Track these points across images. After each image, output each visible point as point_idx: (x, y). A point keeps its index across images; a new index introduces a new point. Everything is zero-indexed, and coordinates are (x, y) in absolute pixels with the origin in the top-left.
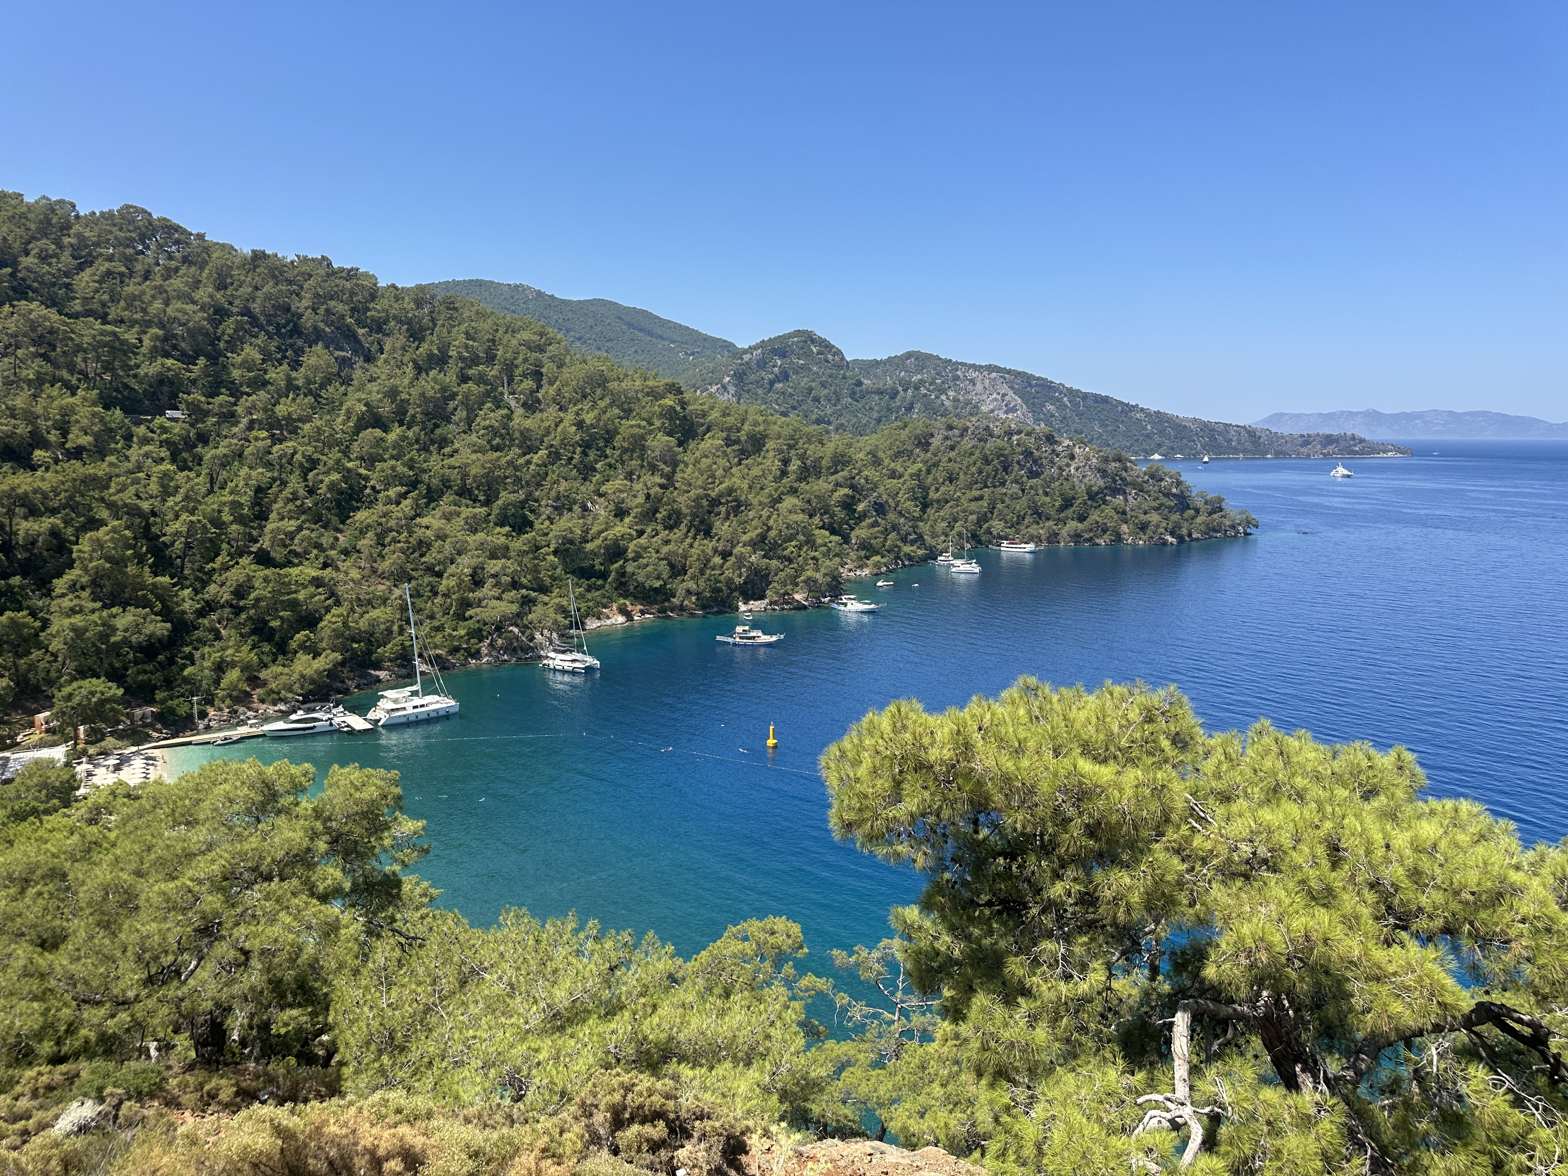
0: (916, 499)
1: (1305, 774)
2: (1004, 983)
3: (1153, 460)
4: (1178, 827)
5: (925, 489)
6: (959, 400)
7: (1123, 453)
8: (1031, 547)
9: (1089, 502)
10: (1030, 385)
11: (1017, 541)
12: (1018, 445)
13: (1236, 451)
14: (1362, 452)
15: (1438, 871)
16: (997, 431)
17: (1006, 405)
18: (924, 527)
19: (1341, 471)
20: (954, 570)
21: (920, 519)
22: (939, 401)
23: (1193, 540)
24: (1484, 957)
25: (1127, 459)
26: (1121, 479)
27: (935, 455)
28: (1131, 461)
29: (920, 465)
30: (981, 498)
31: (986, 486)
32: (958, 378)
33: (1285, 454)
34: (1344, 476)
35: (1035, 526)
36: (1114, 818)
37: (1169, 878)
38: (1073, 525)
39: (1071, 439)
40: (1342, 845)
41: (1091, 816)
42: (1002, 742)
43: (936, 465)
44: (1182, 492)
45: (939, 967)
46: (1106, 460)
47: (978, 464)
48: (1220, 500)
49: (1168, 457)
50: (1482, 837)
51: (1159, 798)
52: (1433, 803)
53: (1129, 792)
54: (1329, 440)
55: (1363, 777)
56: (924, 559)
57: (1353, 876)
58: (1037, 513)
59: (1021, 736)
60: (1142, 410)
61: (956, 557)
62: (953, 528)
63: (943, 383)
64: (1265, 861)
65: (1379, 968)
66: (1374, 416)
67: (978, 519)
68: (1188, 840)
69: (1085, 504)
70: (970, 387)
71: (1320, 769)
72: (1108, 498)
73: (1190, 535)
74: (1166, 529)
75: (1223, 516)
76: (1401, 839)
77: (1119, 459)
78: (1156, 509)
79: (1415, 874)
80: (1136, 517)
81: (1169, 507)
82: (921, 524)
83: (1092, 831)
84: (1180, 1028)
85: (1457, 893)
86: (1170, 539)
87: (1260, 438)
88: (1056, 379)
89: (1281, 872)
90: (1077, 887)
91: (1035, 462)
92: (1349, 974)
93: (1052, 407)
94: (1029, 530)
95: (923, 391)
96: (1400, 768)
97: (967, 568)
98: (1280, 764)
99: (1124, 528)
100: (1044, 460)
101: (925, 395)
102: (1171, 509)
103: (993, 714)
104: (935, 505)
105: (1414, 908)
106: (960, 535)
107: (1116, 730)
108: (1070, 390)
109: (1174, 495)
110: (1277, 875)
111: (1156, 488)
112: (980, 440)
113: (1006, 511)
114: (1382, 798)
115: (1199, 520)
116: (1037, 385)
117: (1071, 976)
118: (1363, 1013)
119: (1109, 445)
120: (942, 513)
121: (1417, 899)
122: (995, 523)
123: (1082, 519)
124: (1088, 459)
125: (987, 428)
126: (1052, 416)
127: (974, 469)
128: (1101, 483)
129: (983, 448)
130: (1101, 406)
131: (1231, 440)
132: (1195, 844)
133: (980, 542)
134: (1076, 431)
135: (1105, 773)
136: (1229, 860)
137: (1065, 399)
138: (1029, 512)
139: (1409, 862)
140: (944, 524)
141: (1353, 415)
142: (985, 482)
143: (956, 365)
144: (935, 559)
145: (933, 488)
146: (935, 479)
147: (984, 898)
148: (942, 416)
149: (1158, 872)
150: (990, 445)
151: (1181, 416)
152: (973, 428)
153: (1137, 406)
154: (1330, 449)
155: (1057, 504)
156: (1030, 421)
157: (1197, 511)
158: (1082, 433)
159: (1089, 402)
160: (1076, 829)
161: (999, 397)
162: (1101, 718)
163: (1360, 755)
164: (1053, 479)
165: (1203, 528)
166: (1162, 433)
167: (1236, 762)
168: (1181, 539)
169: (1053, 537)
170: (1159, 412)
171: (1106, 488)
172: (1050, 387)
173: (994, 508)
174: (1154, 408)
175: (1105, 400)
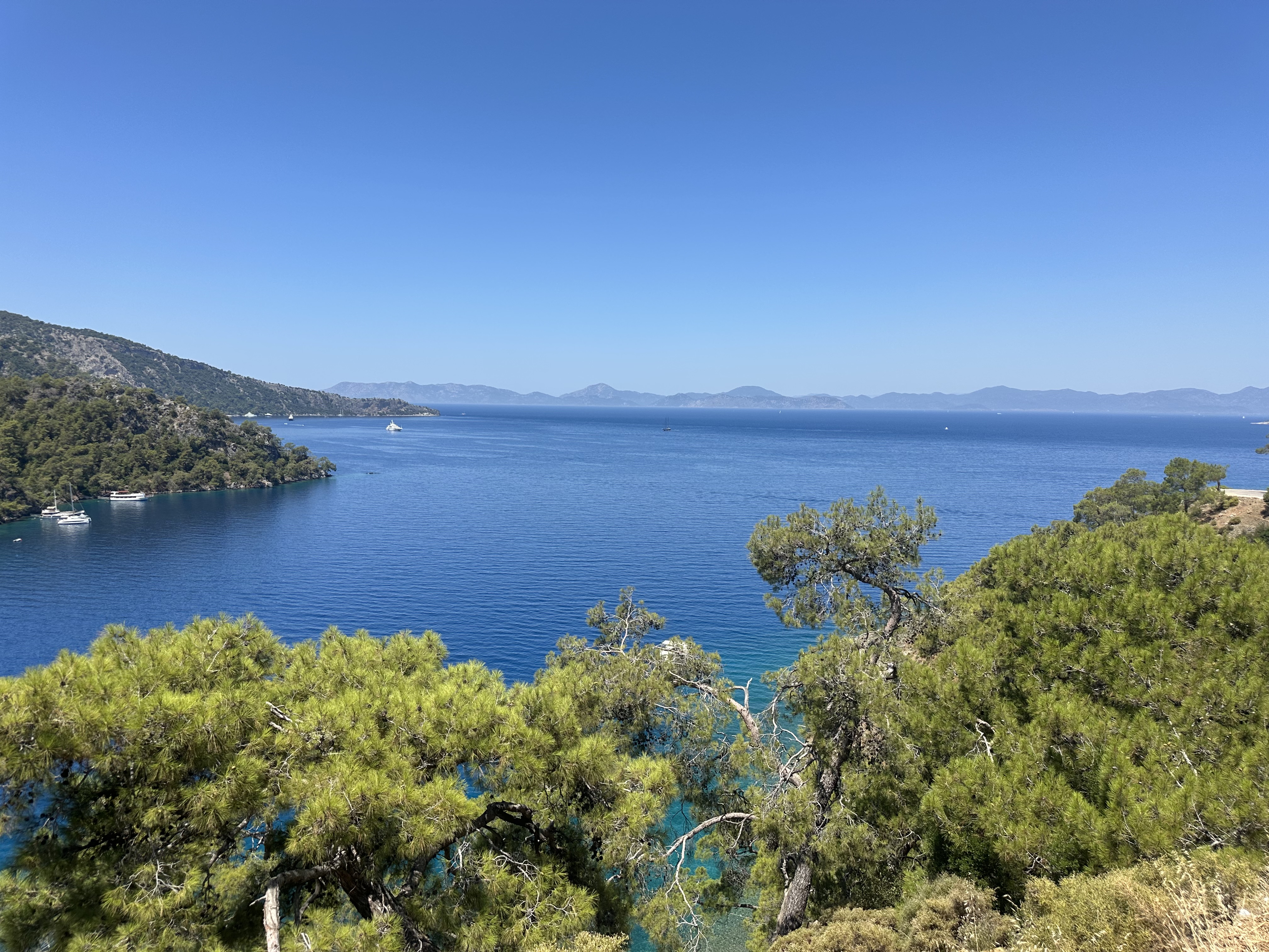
0: (13, 454)
1: (363, 666)
2: (104, 918)
3: (247, 418)
4: (261, 732)
5: (23, 446)
6: (55, 360)
7: (221, 412)
8: (140, 495)
9: (194, 454)
10: (128, 350)
11: (127, 490)
12: (120, 403)
13: (314, 412)
14: (406, 413)
15: (453, 719)
16: (97, 390)
17: (106, 367)
18: (23, 483)
19: (393, 426)
20: (61, 522)
21: (19, 474)
22: (32, 361)
23: (285, 482)
24: (485, 774)
25: (224, 417)
26: (221, 433)
27: (32, 412)
28: (228, 419)
29: (15, 422)
30: (86, 452)
31: (90, 441)
32: (52, 339)
33: (351, 413)
34: (396, 430)
35: (143, 477)
36: (200, 738)
37: (251, 778)
38: (180, 474)
39: (172, 399)
40: (388, 716)
41: (178, 742)
42: (86, 692)
43: (33, 421)
44: (273, 444)
45: (37, 922)
46: (205, 417)
47: (81, 420)
48: (305, 450)
49: (259, 415)
50: (481, 686)
51: (238, 714)
52: (452, 668)
53: (211, 714)
54: (383, 403)
55: (405, 659)
56: (27, 514)
57: (397, 738)
58: (144, 464)
59: (108, 683)
60: (234, 376)
61: (62, 509)
62: (57, 482)
63: (35, 343)
64: (332, 743)
65: (417, 804)
66: (412, 387)
67: (84, 473)
68: (270, 741)
69: (190, 455)
70: (66, 349)
71: (374, 659)
72: (210, 450)
73: (283, 478)
74: (262, 475)
75: (308, 463)
76: (429, 702)
77: (217, 417)
78: (253, 458)
79: (439, 726)
80: (236, 465)
81: (263, 456)
82: (20, 479)
83: (179, 755)
84: (270, 903)
85: (465, 733)
86: (267, 483)
87: (332, 401)
88: (155, 346)
89: (343, 749)
90: (169, 809)
91: (139, 419)
92: (397, 815)
93: (152, 371)
94: (138, 480)
95: (13, 350)
96: (430, 646)
97: (76, 519)
98: (344, 661)
99: (227, 475)
100: (147, 417)
101: (16, 354)
102: (265, 458)
103: (77, 667)
104: (35, 460)
105: (439, 751)
106: (65, 488)
107: (202, 658)
108: (168, 356)
109: (267, 446)
110: (341, 753)
111: (252, 441)
112: (80, 398)
113: (113, 464)
114: (418, 672)
115: (289, 466)
116: (135, 350)
117: (169, 890)
118: (408, 842)
119: (207, 405)
120: (43, 468)
121: (440, 743)
122: (102, 475)
123: (188, 468)
124: (190, 417)
125: (87, 388)
126: (153, 378)
127: (76, 426)
128: (203, 437)
129: (84, 406)
130: (198, 371)
131: (310, 402)
132: (276, 742)
133: (87, 493)
134: (176, 392)
135: (190, 700)
136: (304, 749)
137: (164, 364)
138: (137, 464)
139: (434, 718)
140: (47, 479)
141: (398, 385)
142: (89, 437)
143: (49, 328)
144: (40, 513)
145: (31, 443)
146: (33, 435)
147: (88, 839)
148: (37, 374)
149: (240, 776)
150: (91, 403)
151: (267, 382)
152: (71, 387)
153: (229, 372)
154: (384, 410)
155: (163, 456)
156: (132, 382)
157: (287, 459)
158: (181, 393)
159: (187, 367)
160: (164, 758)
161: (98, 359)
162: (188, 651)
163: (402, 643)
164: (158, 434)
165: (293, 472)
166: (252, 395)
167: (312, 665)
168: (275, 482)
169: (162, 486)
170: (248, 378)
171: (208, 441)
172: (149, 353)
173: (100, 461)
174: (244, 375)
175: (201, 366)
